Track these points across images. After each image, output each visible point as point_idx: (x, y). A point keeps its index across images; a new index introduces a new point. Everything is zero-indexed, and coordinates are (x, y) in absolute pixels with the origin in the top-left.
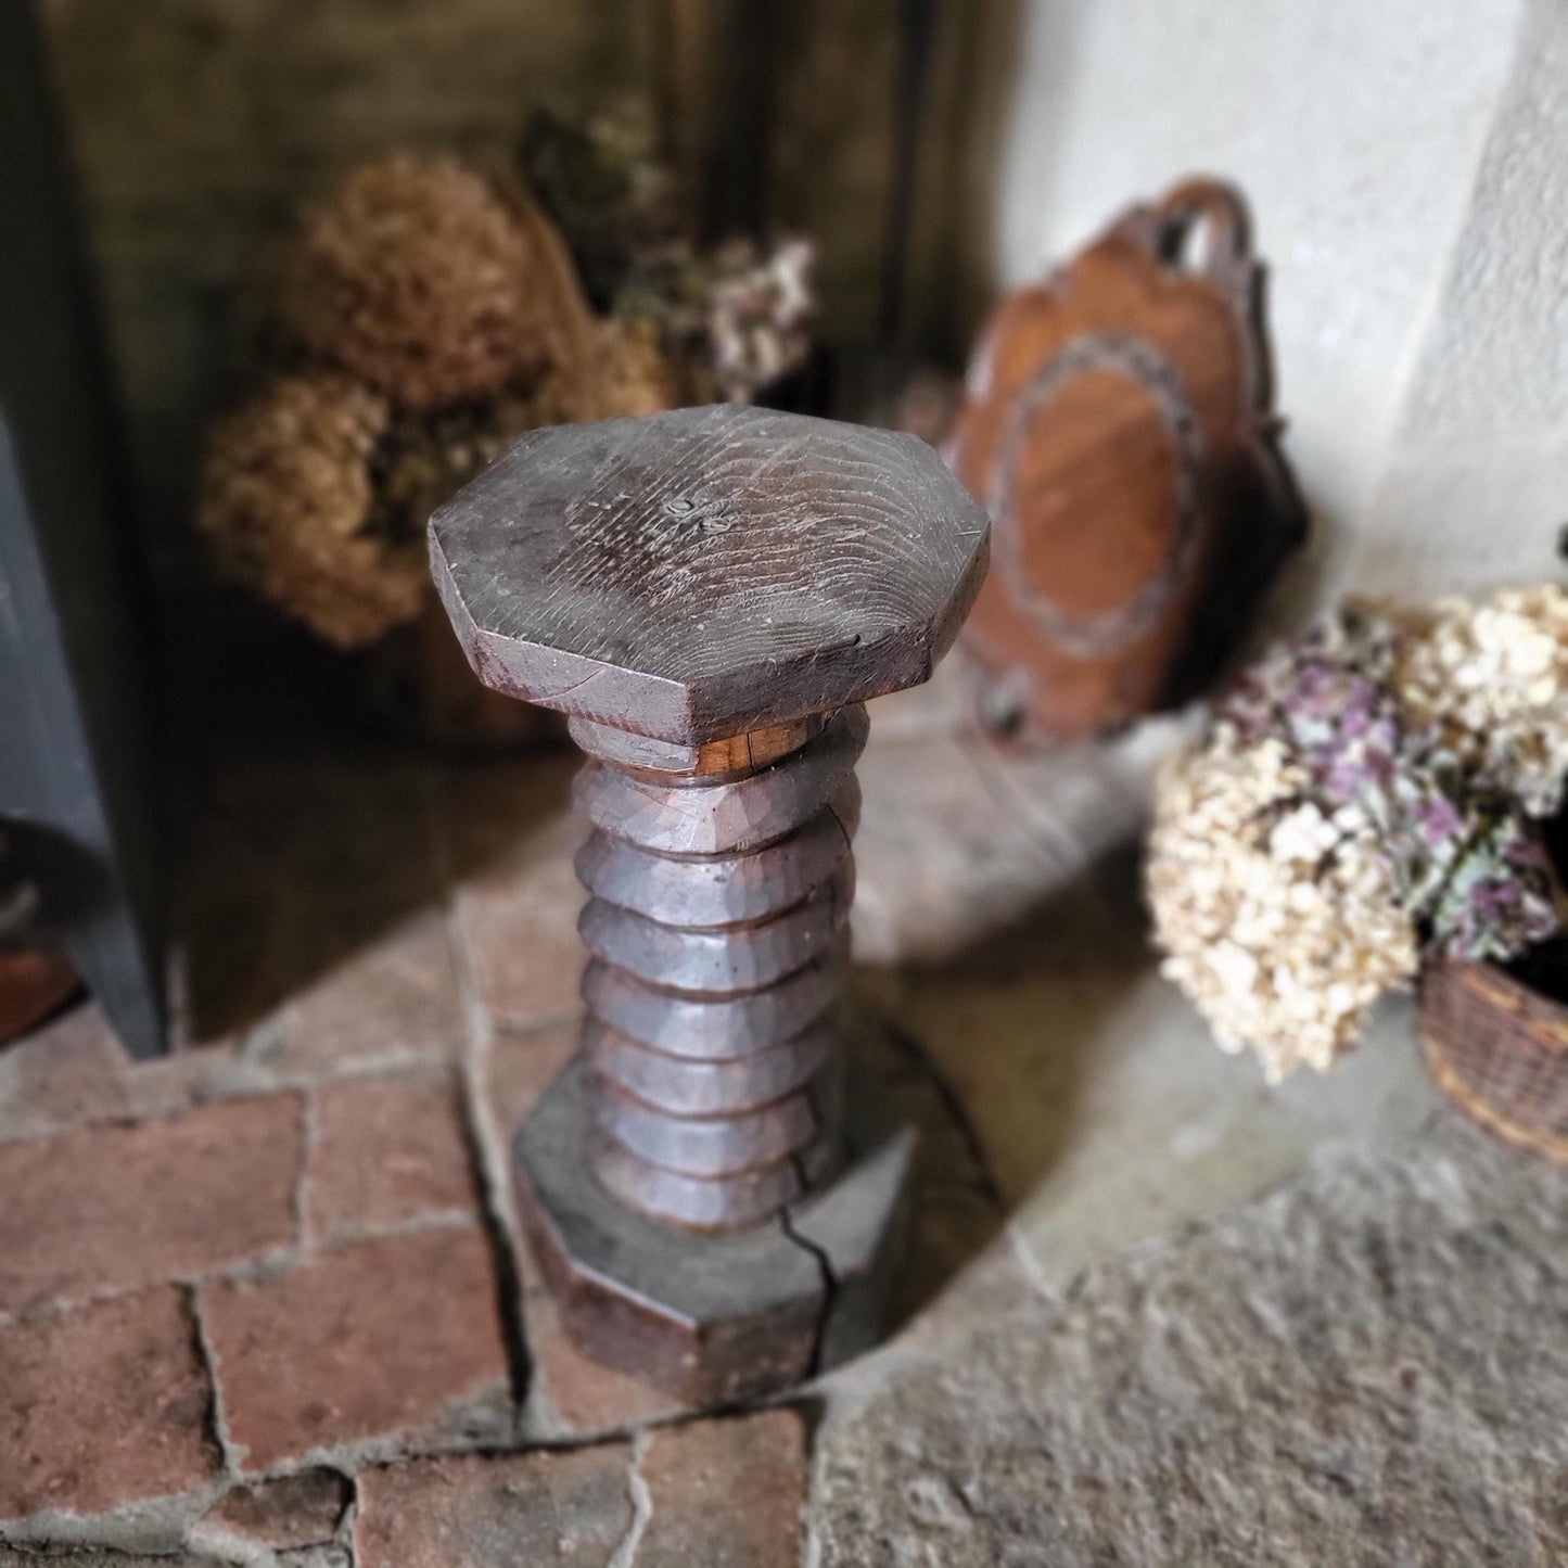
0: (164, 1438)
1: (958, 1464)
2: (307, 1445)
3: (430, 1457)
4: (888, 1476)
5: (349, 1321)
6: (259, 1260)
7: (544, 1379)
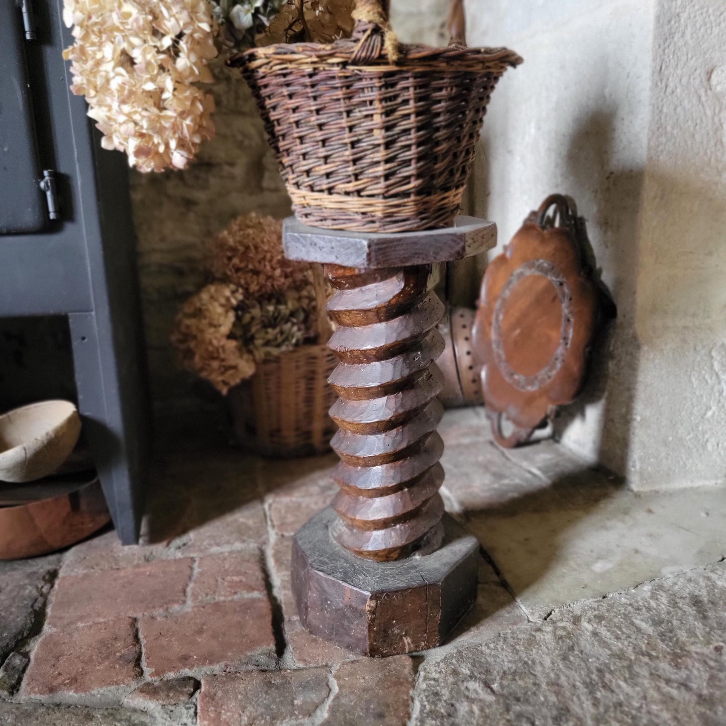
0: (117, 666)
1: (488, 677)
2: (181, 668)
3: (236, 672)
4: (453, 680)
5: (205, 627)
6: (167, 609)
7: (291, 649)
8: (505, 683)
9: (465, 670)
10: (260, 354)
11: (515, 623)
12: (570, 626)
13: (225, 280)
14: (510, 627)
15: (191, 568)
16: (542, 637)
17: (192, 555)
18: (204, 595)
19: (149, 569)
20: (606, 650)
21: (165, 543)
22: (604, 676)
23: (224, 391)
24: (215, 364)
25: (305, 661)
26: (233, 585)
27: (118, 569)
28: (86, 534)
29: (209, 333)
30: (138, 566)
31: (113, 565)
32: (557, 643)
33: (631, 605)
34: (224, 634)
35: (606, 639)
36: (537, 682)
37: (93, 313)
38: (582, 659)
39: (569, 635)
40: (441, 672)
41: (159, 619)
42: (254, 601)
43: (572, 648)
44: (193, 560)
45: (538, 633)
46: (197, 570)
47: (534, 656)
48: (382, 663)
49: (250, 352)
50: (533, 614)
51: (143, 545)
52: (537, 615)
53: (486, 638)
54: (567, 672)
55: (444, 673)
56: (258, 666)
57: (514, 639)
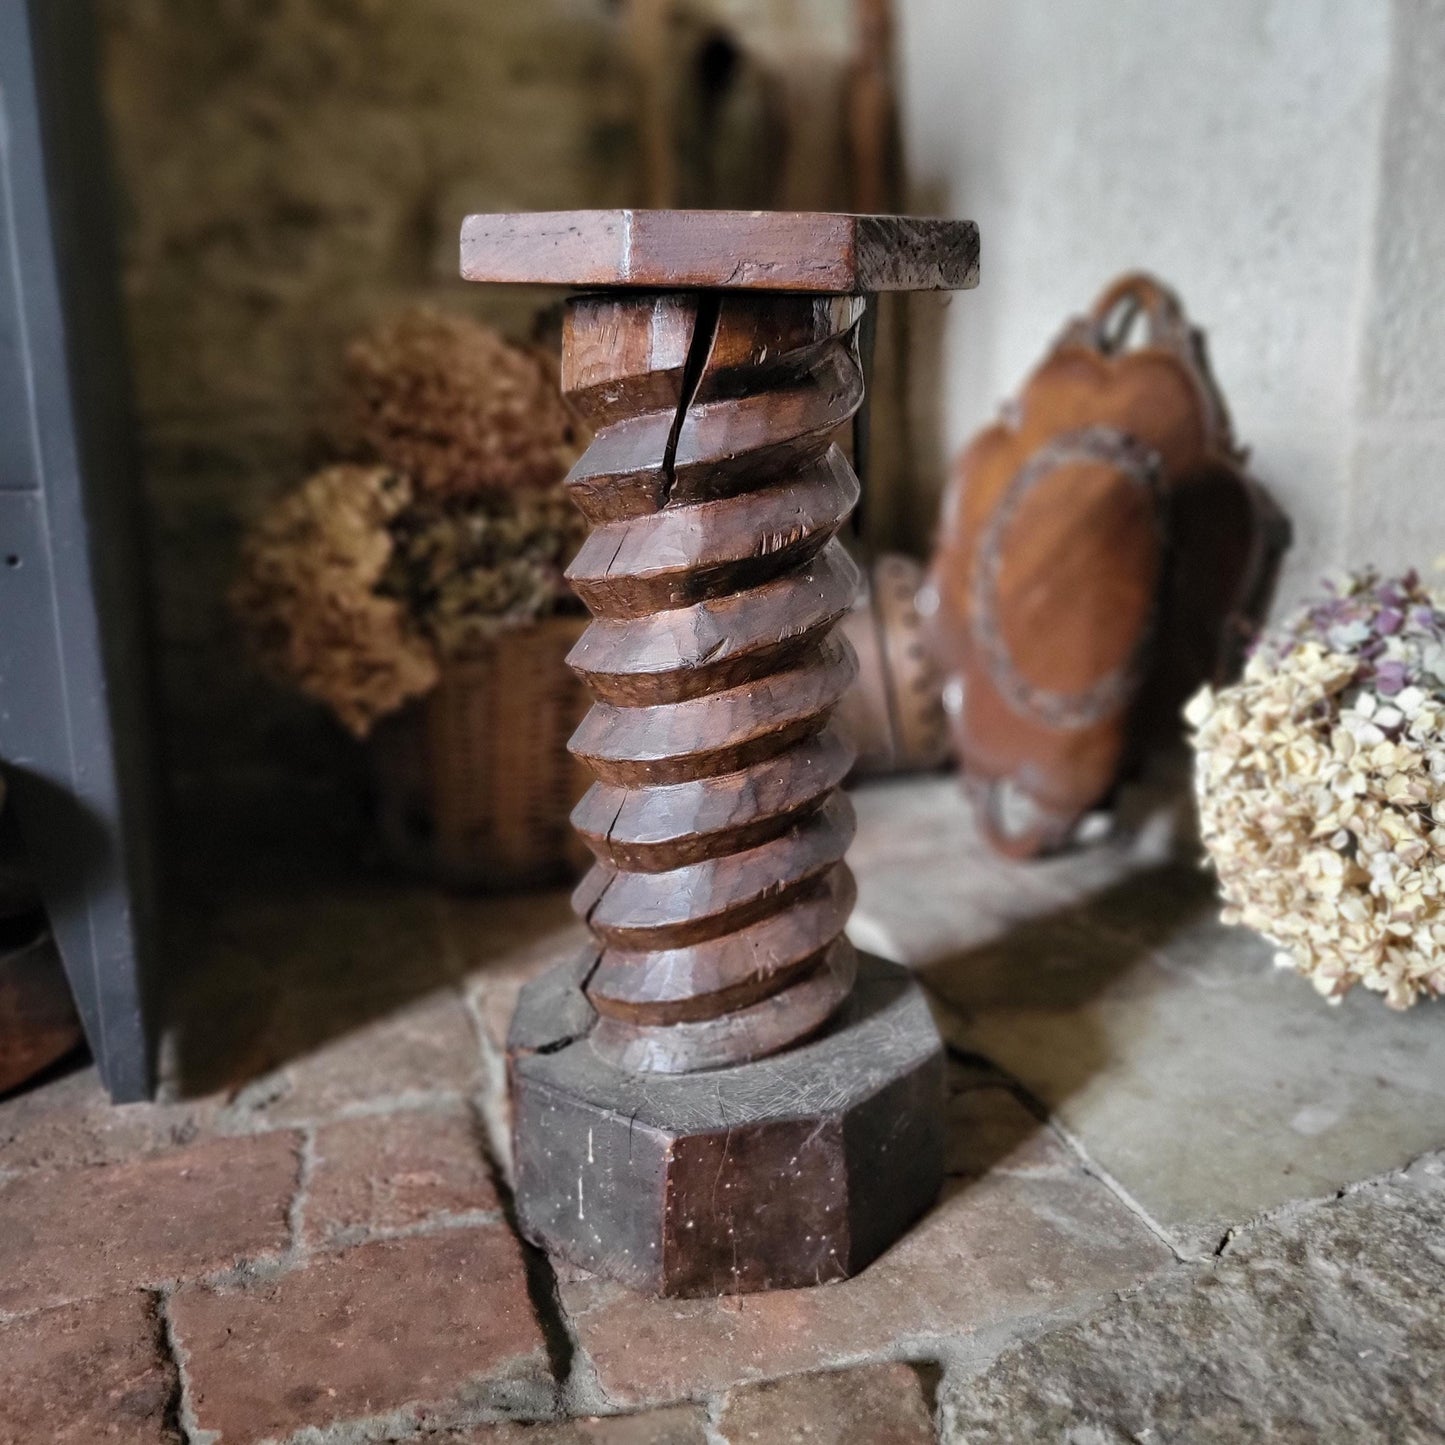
0: (114, 1429)
1: (1122, 1412)
2: (296, 1425)
3: (450, 1430)
4: (1035, 1425)
5: (349, 1310)
6: (243, 1263)
7: (588, 1357)
8: (1170, 1425)
9: (1058, 1396)
10: (450, 635)
11: (1146, 1267)
12: (1286, 1271)
13: (364, 457)
14: (1138, 1276)
15: (298, 1157)
16: (1225, 1299)
17: (296, 1123)
18: (339, 1224)
19: (184, 1162)
20: (1393, 1327)
21: (223, 1097)
22: (1411, 1396)
23: (361, 727)
24: (342, 658)
25: (631, 1388)
26: (411, 1195)
27: (103, 1165)
28: (16, 1077)
29: (331, 579)
30: (155, 1155)
31: (89, 1154)
32: (1268, 1313)
33: (1410, 1210)
34: (405, 1326)
35: (1382, 1300)
36: (1250, 1420)
37: (40, 494)
38: (1342, 1353)
39: (1290, 1292)
40: (996, 1404)
41: (221, 1291)
42: (473, 1234)
43: (1307, 1326)
44: (300, 1136)
45: (1213, 1291)
46: (312, 1161)
47: (1221, 1350)
48: (841, 1386)
49: (427, 632)
50: (1183, 1241)
51: (167, 1103)
52: (1195, 1242)
53: (1086, 1308)
54: (1316, 1389)
55: (1007, 1405)
56: (508, 1409)
57: (1157, 1307)
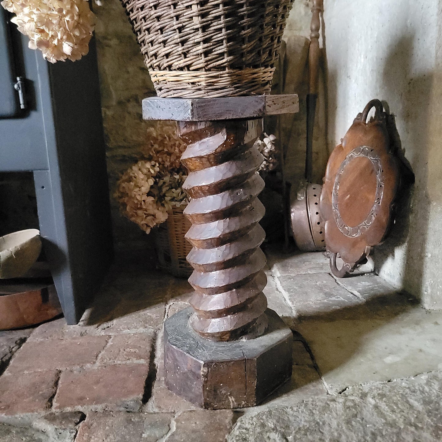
0: (37, 400)
1: (287, 431)
2: (76, 405)
3: (110, 411)
4: (260, 431)
5: (101, 380)
6: (82, 366)
7: (154, 399)
8: (298, 436)
9: (270, 424)
11: (317, 394)
12: (357, 400)
14: (313, 396)
15: (107, 342)
16: (335, 406)
17: (110, 334)
18: (108, 359)
19: (80, 341)
20: (382, 419)
21: (96, 325)
22: (376, 439)
23: (148, 231)
25: (160, 408)
26: (129, 354)
27: (62, 340)
28: (50, 317)
30: (74, 338)
31: (60, 337)
32: (345, 411)
33: (409, 388)
34: (112, 385)
35: (384, 412)
36: (323, 438)
38: (361, 424)
39: (355, 406)
40: (252, 424)
41: (75, 372)
42: (139, 365)
43: (355, 416)
44: (110, 337)
45: (332, 403)
46: (110, 343)
47: (326, 419)
48: (211, 413)
50: (332, 389)
51: (82, 325)
52: (334, 389)
53: (293, 403)
54: (348, 433)
55: (255, 425)
56: (127, 408)
57: (313, 405)
